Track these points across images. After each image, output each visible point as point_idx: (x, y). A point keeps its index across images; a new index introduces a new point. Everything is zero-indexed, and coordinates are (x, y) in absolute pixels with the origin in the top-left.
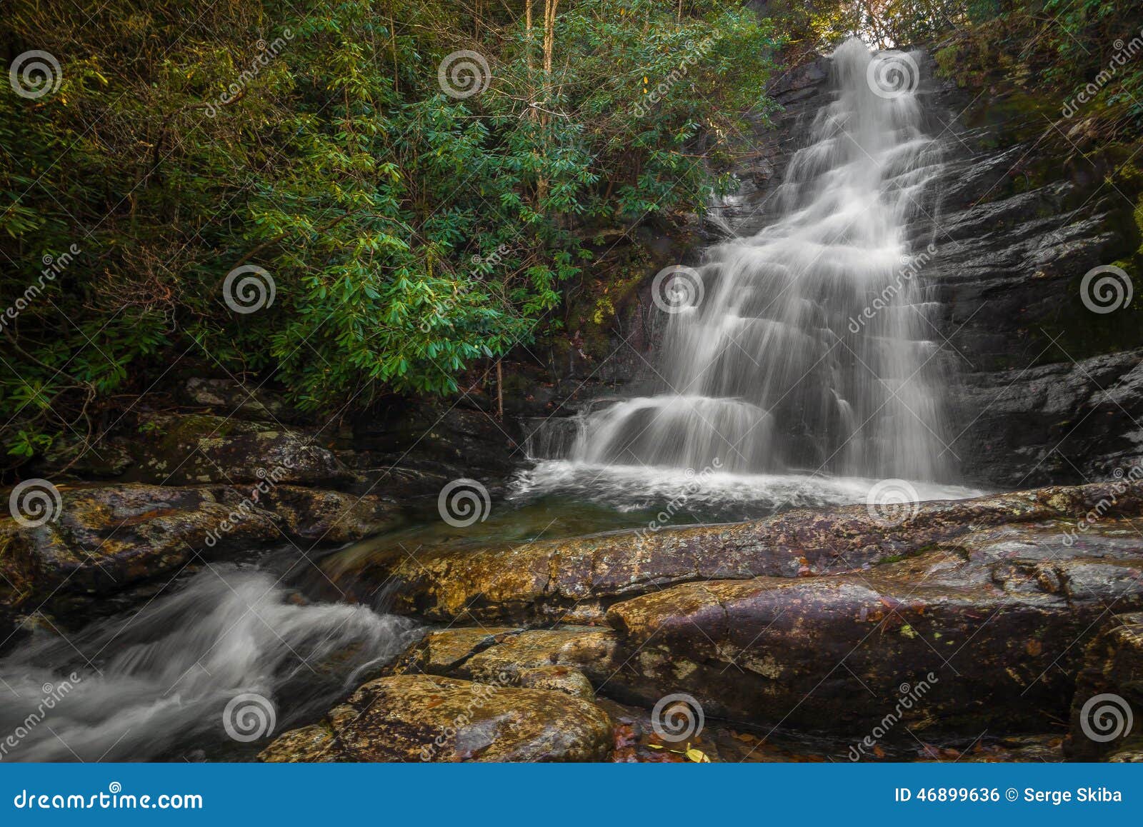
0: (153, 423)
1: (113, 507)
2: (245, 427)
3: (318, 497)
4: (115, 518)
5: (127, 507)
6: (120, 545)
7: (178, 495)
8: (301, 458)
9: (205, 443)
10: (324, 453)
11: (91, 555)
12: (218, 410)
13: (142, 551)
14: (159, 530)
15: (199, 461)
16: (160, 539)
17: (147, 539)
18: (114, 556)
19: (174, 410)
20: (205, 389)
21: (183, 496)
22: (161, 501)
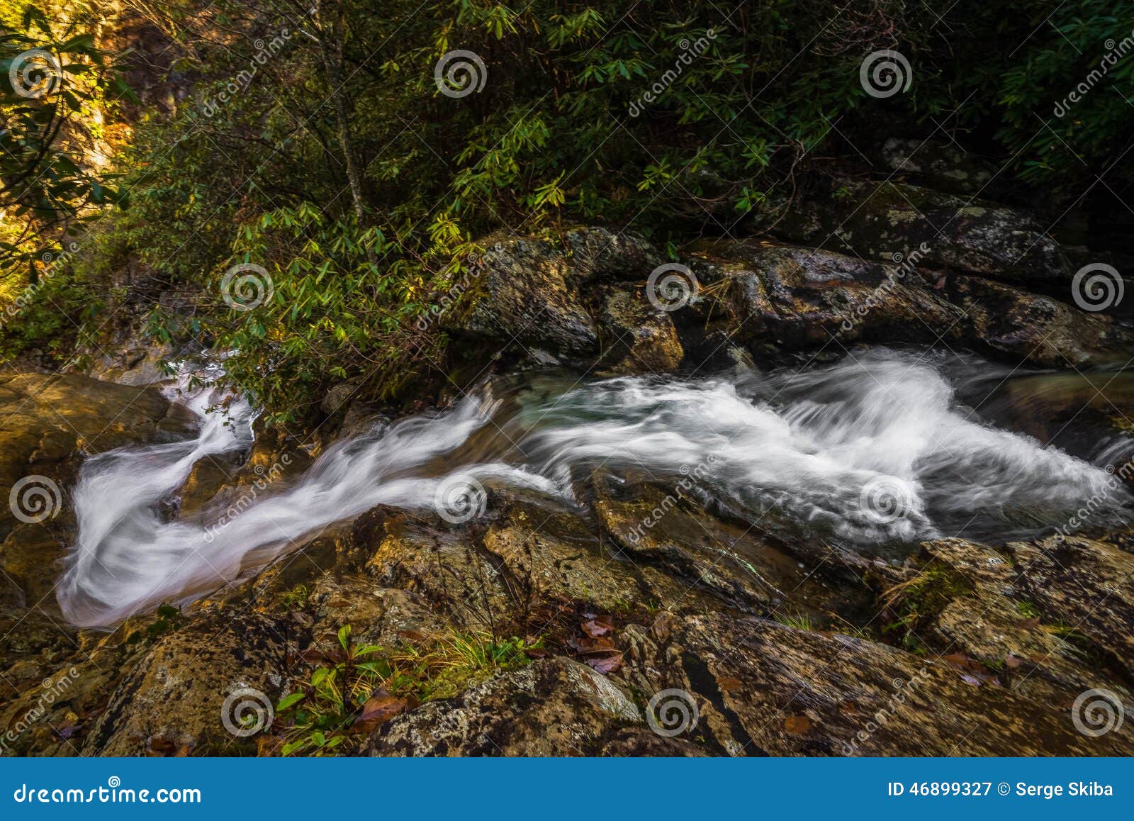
0: (846, 188)
1: (805, 269)
2: (942, 201)
3: (1023, 300)
4: (806, 280)
5: (817, 271)
6: (807, 308)
7: (862, 269)
8: (1010, 246)
9: (894, 216)
10: (1046, 244)
11: (783, 308)
12: (912, 178)
13: (825, 315)
14: (842, 300)
15: (884, 235)
16: (841, 309)
17: (830, 306)
18: (801, 315)
19: (866, 176)
20: (902, 152)
21: (867, 270)
22: (845, 271)
